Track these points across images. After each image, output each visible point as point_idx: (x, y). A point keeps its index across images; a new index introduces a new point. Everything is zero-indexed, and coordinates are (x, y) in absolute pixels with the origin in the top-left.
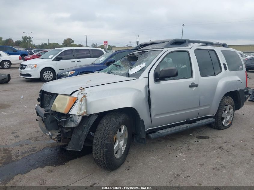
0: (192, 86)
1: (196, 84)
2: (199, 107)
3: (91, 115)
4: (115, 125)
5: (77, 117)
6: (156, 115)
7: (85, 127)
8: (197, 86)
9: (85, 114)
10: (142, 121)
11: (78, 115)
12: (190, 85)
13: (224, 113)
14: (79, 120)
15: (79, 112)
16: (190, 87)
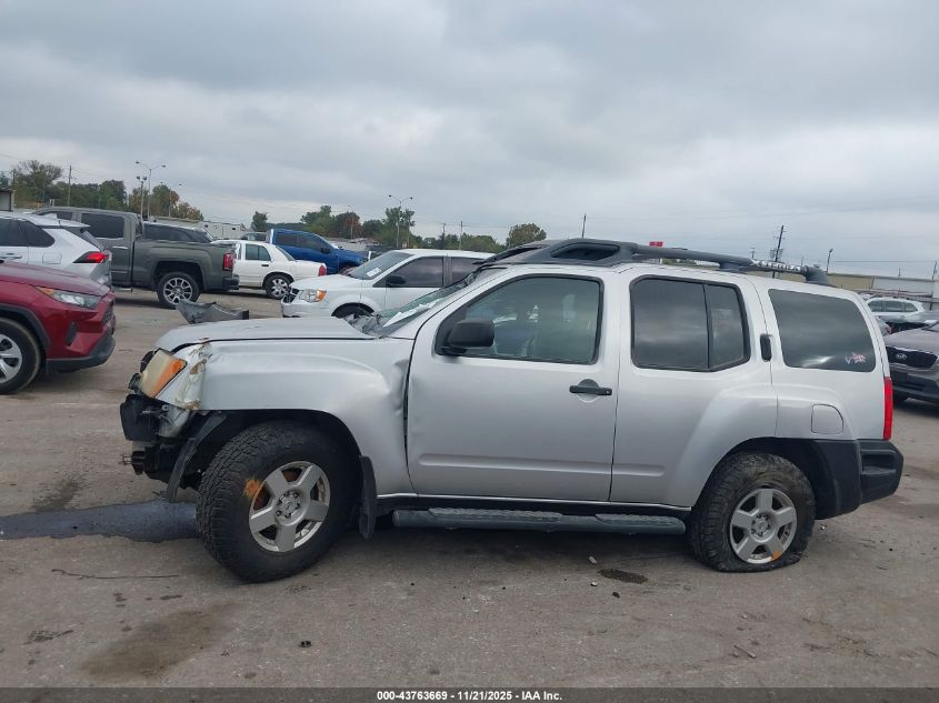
0: (587, 388)
1: (602, 385)
2: (612, 465)
3: (212, 413)
4: (257, 451)
5: (177, 412)
6: (426, 456)
7: (192, 442)
8: (606, 392)
9: (195, 408)
10: (367, 460)
11: (179, 408)
12: (576, 384)
13: (739, 511)
14: (179, 420)
15: (179, 399)
16: (574, 390)
